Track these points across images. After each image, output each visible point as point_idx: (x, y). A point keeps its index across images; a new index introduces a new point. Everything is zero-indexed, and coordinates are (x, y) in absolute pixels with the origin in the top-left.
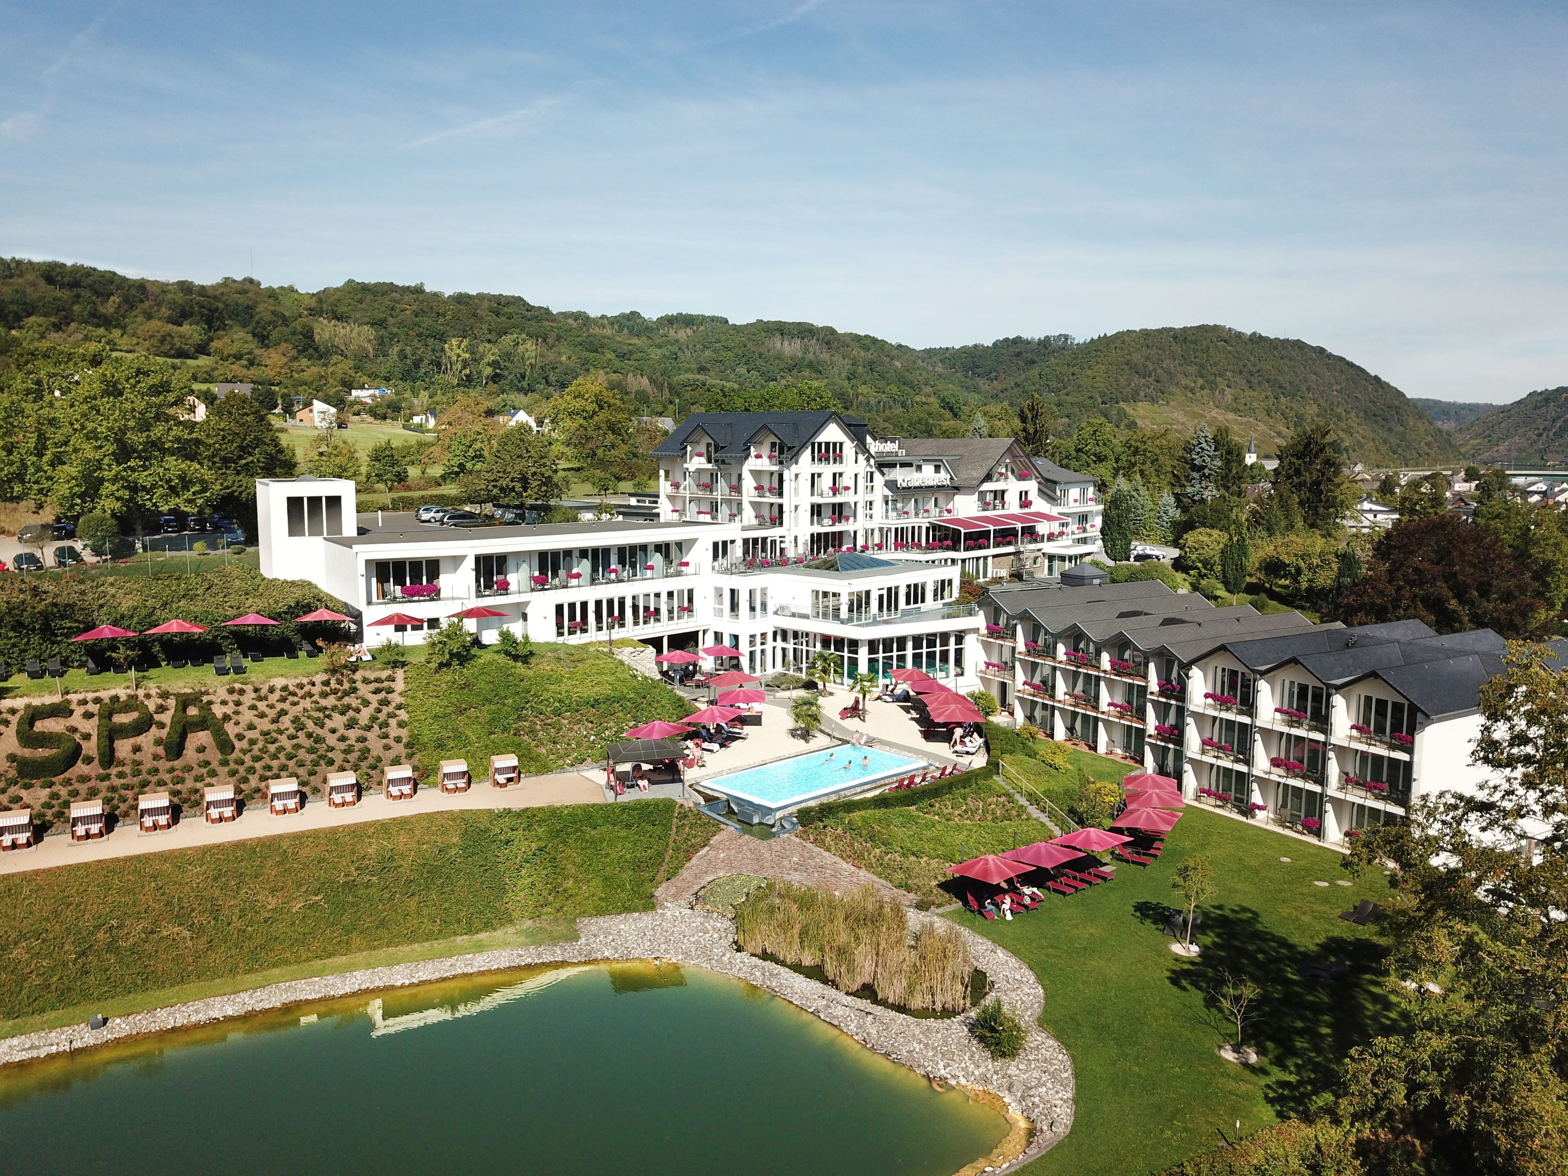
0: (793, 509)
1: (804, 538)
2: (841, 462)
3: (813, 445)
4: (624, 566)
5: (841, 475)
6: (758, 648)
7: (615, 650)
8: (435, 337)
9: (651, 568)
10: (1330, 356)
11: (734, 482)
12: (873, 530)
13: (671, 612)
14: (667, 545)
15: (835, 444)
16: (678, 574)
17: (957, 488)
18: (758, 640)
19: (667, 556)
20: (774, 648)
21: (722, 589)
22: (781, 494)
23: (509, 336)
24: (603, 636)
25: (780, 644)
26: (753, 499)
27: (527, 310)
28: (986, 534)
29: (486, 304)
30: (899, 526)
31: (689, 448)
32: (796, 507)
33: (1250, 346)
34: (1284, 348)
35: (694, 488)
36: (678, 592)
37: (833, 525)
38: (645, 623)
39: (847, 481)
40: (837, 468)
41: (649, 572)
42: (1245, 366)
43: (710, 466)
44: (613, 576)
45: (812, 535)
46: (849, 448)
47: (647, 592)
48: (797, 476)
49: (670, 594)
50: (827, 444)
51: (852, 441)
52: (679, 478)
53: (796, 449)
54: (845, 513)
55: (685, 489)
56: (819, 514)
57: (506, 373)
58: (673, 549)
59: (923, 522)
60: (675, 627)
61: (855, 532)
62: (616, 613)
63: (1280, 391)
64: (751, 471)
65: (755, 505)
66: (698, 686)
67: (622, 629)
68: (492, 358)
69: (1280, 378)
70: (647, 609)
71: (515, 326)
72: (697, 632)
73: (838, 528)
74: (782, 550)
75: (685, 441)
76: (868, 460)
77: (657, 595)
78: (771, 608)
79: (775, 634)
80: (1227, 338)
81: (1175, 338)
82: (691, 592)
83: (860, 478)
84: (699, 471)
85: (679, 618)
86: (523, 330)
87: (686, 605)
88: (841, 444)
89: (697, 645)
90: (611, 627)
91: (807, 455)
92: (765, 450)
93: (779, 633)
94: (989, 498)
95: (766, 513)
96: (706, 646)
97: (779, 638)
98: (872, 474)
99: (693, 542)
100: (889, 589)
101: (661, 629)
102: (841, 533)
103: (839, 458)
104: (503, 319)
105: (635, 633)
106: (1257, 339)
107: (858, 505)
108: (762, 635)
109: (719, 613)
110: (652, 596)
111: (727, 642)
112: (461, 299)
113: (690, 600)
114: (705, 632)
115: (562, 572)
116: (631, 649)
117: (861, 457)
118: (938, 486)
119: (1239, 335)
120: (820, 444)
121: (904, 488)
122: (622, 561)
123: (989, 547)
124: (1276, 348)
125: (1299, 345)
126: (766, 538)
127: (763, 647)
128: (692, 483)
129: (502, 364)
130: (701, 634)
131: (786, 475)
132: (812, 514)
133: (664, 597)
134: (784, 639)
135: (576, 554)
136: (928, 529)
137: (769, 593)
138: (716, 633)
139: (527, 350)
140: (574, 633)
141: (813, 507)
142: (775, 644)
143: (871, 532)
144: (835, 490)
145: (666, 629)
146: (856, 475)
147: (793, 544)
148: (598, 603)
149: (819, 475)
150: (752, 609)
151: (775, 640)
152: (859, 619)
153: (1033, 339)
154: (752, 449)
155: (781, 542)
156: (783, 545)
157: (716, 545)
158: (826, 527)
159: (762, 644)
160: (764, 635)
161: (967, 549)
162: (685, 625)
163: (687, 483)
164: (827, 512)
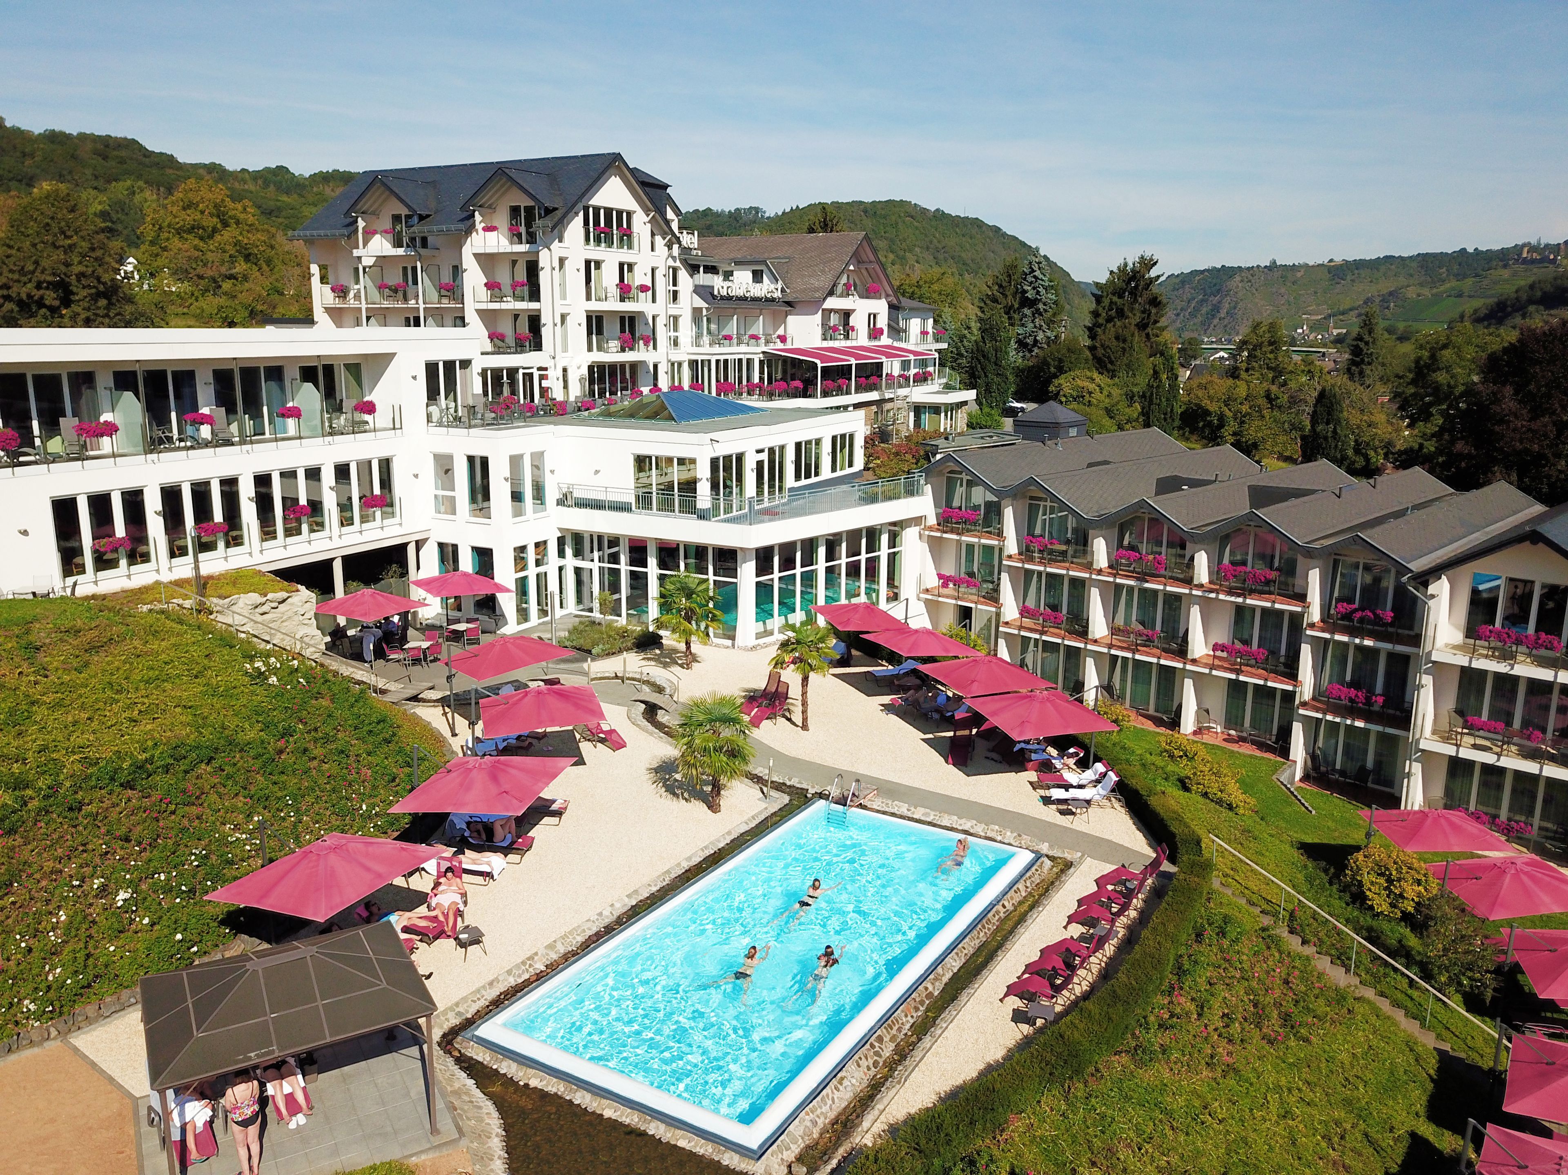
0: (558, 320)
1: (578, 372)
2: (630, 247)
3: (586, 209)
4: (231, 410)
5: (631, 266)
6: (532, 572)
7: (214, 602)
8: (20, 181)
9: (296, 413)
10: (1005, 235)
11: (446, 278)
12: (680, 364)
13: (345, 507)
14: (329, 370)
15: (620, 213)
16: (357, 428)
17: (789, 304)
18: (531, 555)
19: (330, 393)
20: (561, 569)
21: (450, 458)
22: (535, 295)
23: (121, 183)
24: (183, 568)
25: (571, 562)
26: (483, 306)
27: (145, 156)
28: (844, 372)
29: (89, 146)
30: (722, 358)
31: (361, 224)
32: (563, 317)
33: (934, 223)
34: (965, 226)
35: (375, 294)
36: (359, 464)
37: (623, 350)
38: (288, 533)
39: (640, 277)
40: (625, 256)
41: (291, 422)
42: (931, 242)
43: (401, 251)
44: (205, 431)
45: (591, 368)
46: (641, 224)
47: (287, 465)
48: (562, 261)
49: (342, 471)
50: (609, 211)
51: (647, 211)
52: (346, 278)
53: (558, 214)
54: (640, 330)
55: (357, 297)
56: (600, 332)
57: (119, 227)
58: (342, 378)
59: (754, 351)
60: (358, 538)
61: (656, 367)
62: (218, 516)
63: (964, 267)
64: (477, 256)
65: (486, 316)
66: (416, 661)
67: (232, 551)
68: (100, 207)
69: (963, 255)
70: (290, 502)
71: (129, 173)
72: (403, 547)
73: (629, 357)
74: (544, 391)
75: (352, 208)
76: (669, 246)
77: (313, 474)
78: (552, 495)
79: (561, 542)
80: (913, 214)
81: (865, 211)
82: (386, 465)
83: (659, 274)
84: (382, 261)
85: (364, 519)
86: (139, 177)
87: (377, 491)
88: (629, 214)
89: (404, 573)
90: (205, 547)
91: (575, 227)
92: (502, 219)
93: (569, 540)
94: (834, 320)
95: (506, 328)
96: (423, 575)
97: (569, 551)
98: (675, 270)
99: (384, 360)
100: (771, 451)
101: (326, 544)
102: (634, 366)
103: (627, 237)
104: (113, 163)
105: (269, 556)
106: (940, 216)
107: (658, 320)
108: (537, 545)
109: (450, 506)
110: (301, 475)
111: (467, 563)
112: (54, 138)
113: (386, 483)
114: (419, 545)
115: (68, 423)
116: (255, 598)
117: (659, 241)
118: (767, 300)
119: (924, 211)
120: (597, 210)
121: (723, 298)
122: (225, 399)
123: (848, 393)
124: (957, 226)
125: (977, 223)
126: (516, 370)
127: (541, 569)
128: (370, 284)
129: (114, 216)
130: (411, 550)
131: (545, 259)
132: (589, 333)
133: (328, 477)
134: (578, 553)
135: (104, 381)
136: (761, 362)
137: (548, 464)
138: (441, 546)
139: (146, 201)
140: (111, 564)
141: (589, 318)
142: (562, 562)
143: (675, 367)
144: (625, 291)
145: (337, 543)
146: (653, 270)
147: (561, 383)
148: (171, 495)
149: (598, 264)
150: (517, 497)
151: (561, 554)
152: (728, 509)
153: (723, 211)
154: (478, 217)
155: (542, 378)
156: (545, 384)
157: (431, 369)
158: (612, 355)
159: (538, 563)
160: (540, 546)
161: (826, 394)
162: (379, 534)
163: (361, 286)
164: (612, 327)
